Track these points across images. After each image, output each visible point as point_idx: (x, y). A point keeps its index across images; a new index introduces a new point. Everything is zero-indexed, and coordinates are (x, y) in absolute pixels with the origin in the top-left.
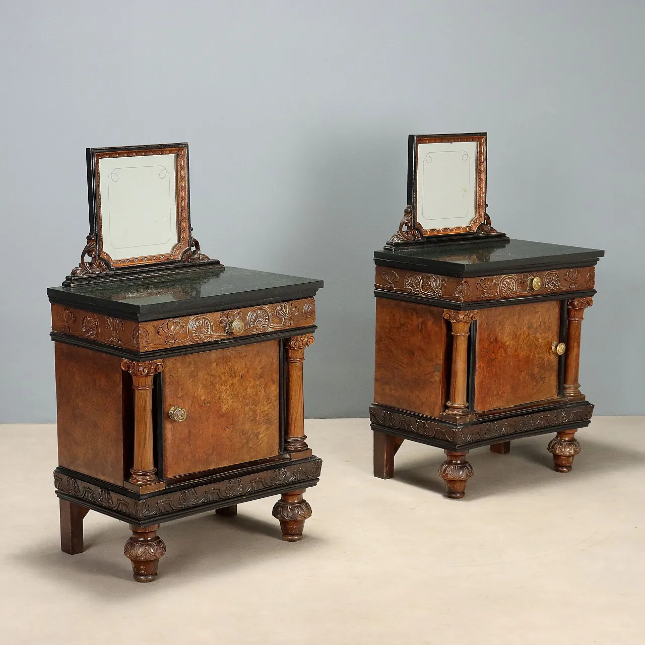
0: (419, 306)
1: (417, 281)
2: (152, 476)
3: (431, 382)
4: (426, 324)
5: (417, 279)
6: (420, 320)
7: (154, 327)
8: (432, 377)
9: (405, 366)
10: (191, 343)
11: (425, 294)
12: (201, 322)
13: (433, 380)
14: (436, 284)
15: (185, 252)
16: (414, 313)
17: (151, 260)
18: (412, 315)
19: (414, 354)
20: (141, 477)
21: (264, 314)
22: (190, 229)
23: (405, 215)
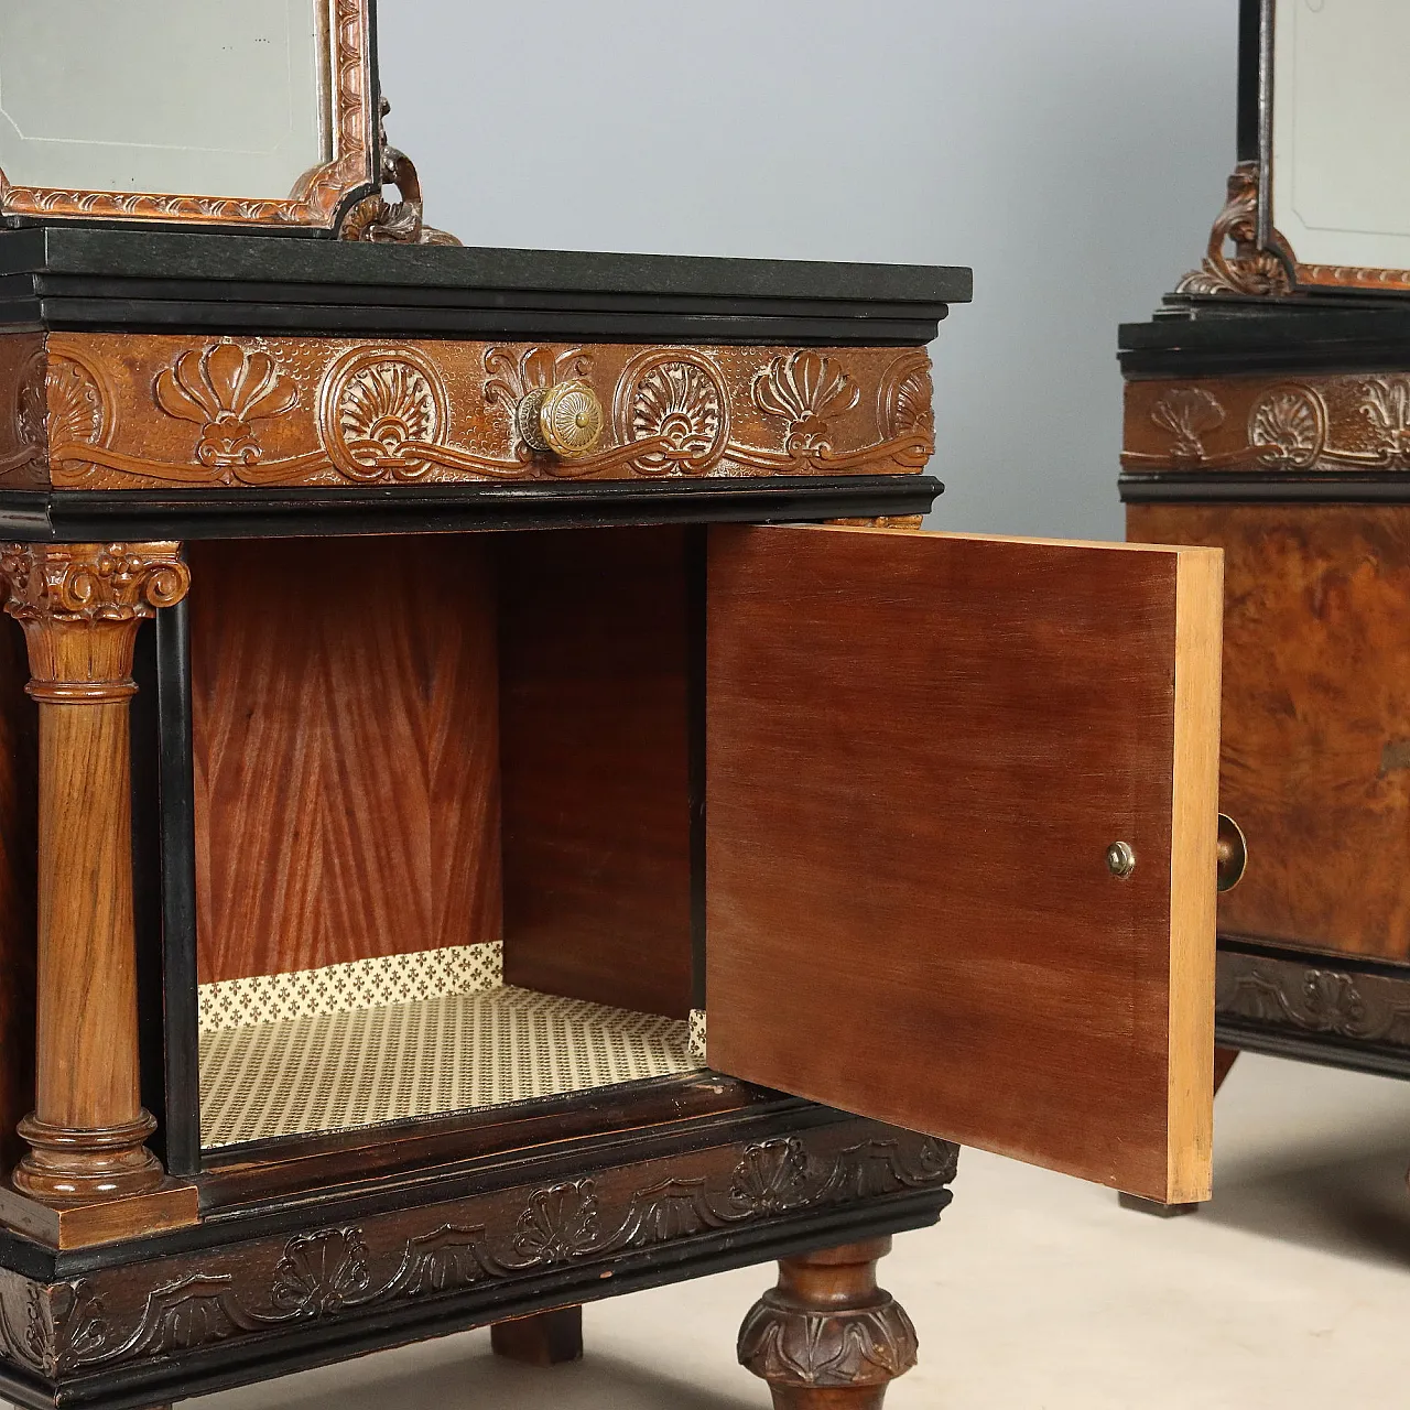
0: (1311, 516)
1: (1304, 413)
2: (133, 1157)
3: (1369, 813)
4: (1345, 580)
5: (1307, 404)
6: (1321, 567)
7: (131, 364)
8: (1373, 793)
9: (1251, 762)
10: (337, 480)
11: (1342, 460)
12: (388, 377)
13: (1376, 807)
14: (1392, 410)
15: (354, 199)
16: (1292, 543)
17: (197, 212)
18: (1282, 550)
19: (1289, 709)
20: (69, 1162)
21: (701, 386)
22: (380, 109)
23: (1231, 197)
